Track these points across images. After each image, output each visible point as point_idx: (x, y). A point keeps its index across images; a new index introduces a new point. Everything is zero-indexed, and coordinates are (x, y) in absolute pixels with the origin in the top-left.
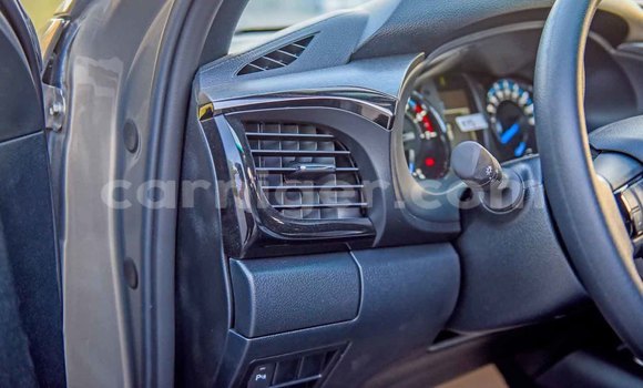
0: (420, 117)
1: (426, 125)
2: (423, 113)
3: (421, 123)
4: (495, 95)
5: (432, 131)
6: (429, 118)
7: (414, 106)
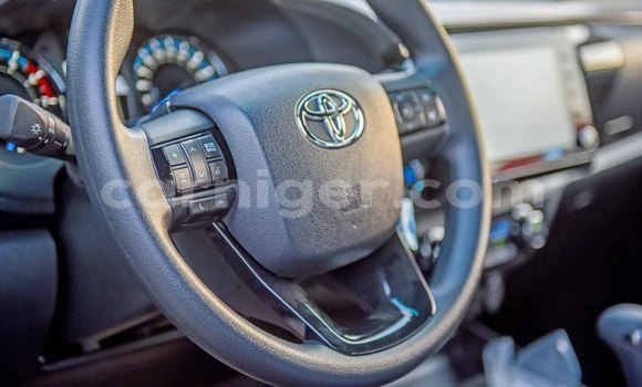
0: (34, 79)
1: (43, 89)
2: (39, 74)
3: (36, 88)
4: (151, 53)
5: (50, 96)
6: (47, 80)
7: (25, 65)
